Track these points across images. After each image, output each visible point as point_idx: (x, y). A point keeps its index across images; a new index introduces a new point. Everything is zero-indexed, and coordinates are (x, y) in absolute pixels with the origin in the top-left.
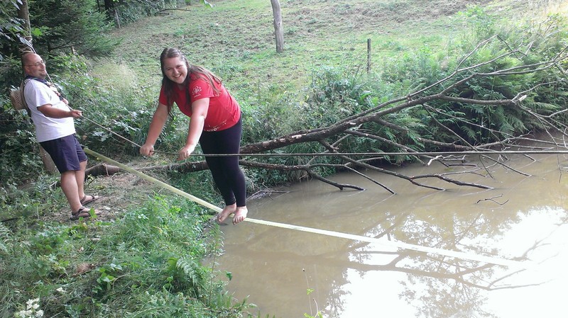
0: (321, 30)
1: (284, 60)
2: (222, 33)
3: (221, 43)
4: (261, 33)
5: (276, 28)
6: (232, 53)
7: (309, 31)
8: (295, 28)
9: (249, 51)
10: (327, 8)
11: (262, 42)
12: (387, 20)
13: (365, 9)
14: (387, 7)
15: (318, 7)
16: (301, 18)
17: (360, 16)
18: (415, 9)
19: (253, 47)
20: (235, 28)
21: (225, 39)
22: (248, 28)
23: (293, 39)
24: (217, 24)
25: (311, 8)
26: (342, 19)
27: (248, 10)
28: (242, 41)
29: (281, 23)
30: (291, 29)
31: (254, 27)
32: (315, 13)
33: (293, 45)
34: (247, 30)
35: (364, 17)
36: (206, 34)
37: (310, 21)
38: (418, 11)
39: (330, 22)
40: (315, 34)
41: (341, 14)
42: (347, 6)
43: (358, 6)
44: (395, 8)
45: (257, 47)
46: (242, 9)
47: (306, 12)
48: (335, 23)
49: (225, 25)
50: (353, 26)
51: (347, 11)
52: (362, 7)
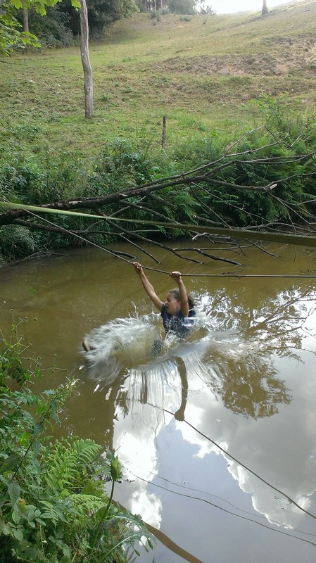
0: (135, 100)
1: (90, 127)
2: (35, 91)
3: (33, 101)
4: (75, 96)
5: (86, 93)
6: (41, 114)
7: (123, 100)
8: (110, 95)
9: (59, 113)
10: (145, 78)
11: (74, 105)
12: (200, 99)
13: (181, 84)
14: (202, 85)
15: (136, 76)
16: (117, 85)
17: (174, 91)
18: (227, 90)
19: (64, 109)
20: (50, 87)
21: (38, 98)
22: (63, 89)
23: (106, 106)
24: (32, 81)
25: (129, 76)
26: (157, 92)
27: (66, 70)
28: (54, 102)
29: (91, 88)
30: (105, 96)
31: (69, 88)
32: (132, 81)
33: (104, 113)
34: (61, 91)
35: (178, 92)
36: (18, 90)
37: (126, 90)
38: (229, 94)
39: (145, 93)
40: (128, 104)
41: (157, 87)
42: (164, 79)
43: (175, 81)
44: (209, 87)
45: (68, 110)
46: (61, 68)
47: (123, 79)
48: (150, 95)
49: (40, 82)
50: (167, 100)
51: (163, 84)
52: (178, 82)
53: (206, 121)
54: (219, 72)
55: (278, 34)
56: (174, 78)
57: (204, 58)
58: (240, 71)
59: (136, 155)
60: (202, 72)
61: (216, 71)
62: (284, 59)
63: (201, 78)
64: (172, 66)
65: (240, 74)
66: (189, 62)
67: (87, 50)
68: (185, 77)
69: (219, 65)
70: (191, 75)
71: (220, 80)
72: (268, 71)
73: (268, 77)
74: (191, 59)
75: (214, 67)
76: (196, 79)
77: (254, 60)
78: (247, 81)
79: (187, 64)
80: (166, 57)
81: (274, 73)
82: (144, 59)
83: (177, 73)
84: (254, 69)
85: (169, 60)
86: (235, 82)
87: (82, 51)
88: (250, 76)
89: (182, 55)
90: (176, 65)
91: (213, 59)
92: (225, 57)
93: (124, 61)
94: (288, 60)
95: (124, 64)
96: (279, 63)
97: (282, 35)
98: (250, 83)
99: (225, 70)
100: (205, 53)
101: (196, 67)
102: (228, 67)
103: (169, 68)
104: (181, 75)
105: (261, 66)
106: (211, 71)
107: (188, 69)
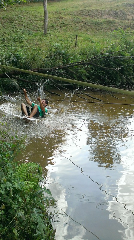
0: (65, 28)
1: (45, 38)
2: (23, 21)
3: (22, 25)
4: (40, 24)
5: (45, 23)
6: (25, 31)
7: (60, 27)
8: (55, 25)
9: (33, 31)
10: (70, 18)
11: (40, 28)
12: (93, 29)
13: (86, 21)
14: (94, 23)
15: (66, 17)
16: (58, 20)
17: (82, 24)
18: (105, 25)
19: (35, 30)
20: (30, 19)
21: (24, 24)
22: (35, 21)
23: (53, 29)
24: (22, 16)
25: (64, 16)
26: (75, 25)
27: (37, 12)
28: (31, 26)
29: (47, 21)
30: (53, 25)
31: (38, 20)
32: (65, 19)
33: (52, 32)
34: (34, 21)
35: (84, 25)
36: (16, 20)
37: (62, 22)
39: (70, 25)
40: (62, 29)
41: (75, 22)
42: (79, 19)
43: (83, 20)
44: (97, 24)
45: (37, 30)
46: (35, 11)
47: (61, 18)
48: (72, 26)
49: (26, 17)
50: (79, 28)
51: (78, 21)
52: (84, 21)
53: (94, 39)
54: (102, 17)
55: (129, 2)
56: (83, 19)
57: (97, 10)
58: (111, 18)
59: (64, 52)
60: (95, 16)
61: (101, 17)
62: (131, 13)
63: (94, 20)
64: (83, 14)
65: (111, 19)
66: (90, 12)
67: (46, 4)
68: (88, 18)
69: (103, 14)
70: (90, 18)
71: (103, 20)
72: (123, 18)
73: (123, 21)
74: (91, 11)
75: (100, 15)
76: (92, 20)
77: (118, 13)
78: (114, 22)
79: (89, 13)
80: (80, 9)
81: (126, 19)
82: (70, 10)
83: (84, 16)
84: (117, 17)
85: (81, 10)
86: (109, 22)
87: (44, 4)
88: (115, 20)
89: (87, 9)
90: (84, 13)
91: (100, 11)
92: (106, 11)
93: (62, 10)
94: (132, 14)
95: (62, 11)
96: (128, 15)
97: (130, 3)
98: (115, 23)
99: (105, 17)
100: (97, 8)
101: (93, 14)
102: (106, 15)
103: (81, 14)
104: (86, 17)
105: (120, 16)
106: (99, 17)
107: (89, 15)
